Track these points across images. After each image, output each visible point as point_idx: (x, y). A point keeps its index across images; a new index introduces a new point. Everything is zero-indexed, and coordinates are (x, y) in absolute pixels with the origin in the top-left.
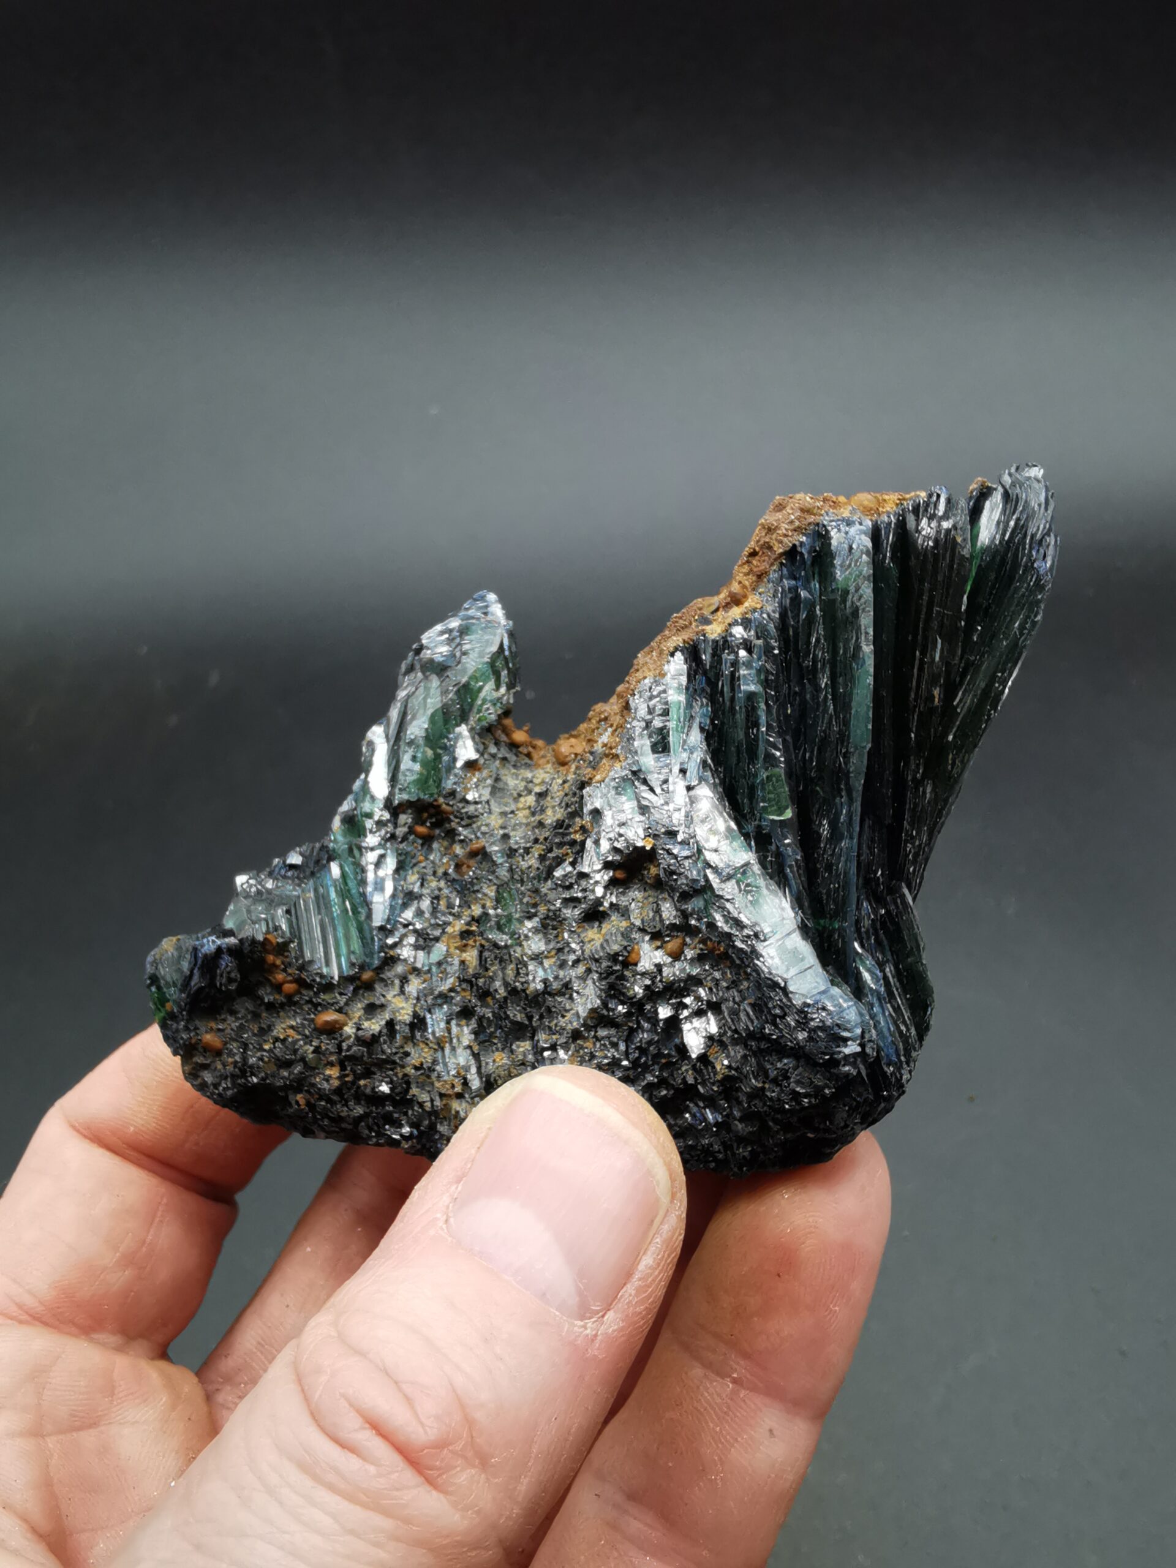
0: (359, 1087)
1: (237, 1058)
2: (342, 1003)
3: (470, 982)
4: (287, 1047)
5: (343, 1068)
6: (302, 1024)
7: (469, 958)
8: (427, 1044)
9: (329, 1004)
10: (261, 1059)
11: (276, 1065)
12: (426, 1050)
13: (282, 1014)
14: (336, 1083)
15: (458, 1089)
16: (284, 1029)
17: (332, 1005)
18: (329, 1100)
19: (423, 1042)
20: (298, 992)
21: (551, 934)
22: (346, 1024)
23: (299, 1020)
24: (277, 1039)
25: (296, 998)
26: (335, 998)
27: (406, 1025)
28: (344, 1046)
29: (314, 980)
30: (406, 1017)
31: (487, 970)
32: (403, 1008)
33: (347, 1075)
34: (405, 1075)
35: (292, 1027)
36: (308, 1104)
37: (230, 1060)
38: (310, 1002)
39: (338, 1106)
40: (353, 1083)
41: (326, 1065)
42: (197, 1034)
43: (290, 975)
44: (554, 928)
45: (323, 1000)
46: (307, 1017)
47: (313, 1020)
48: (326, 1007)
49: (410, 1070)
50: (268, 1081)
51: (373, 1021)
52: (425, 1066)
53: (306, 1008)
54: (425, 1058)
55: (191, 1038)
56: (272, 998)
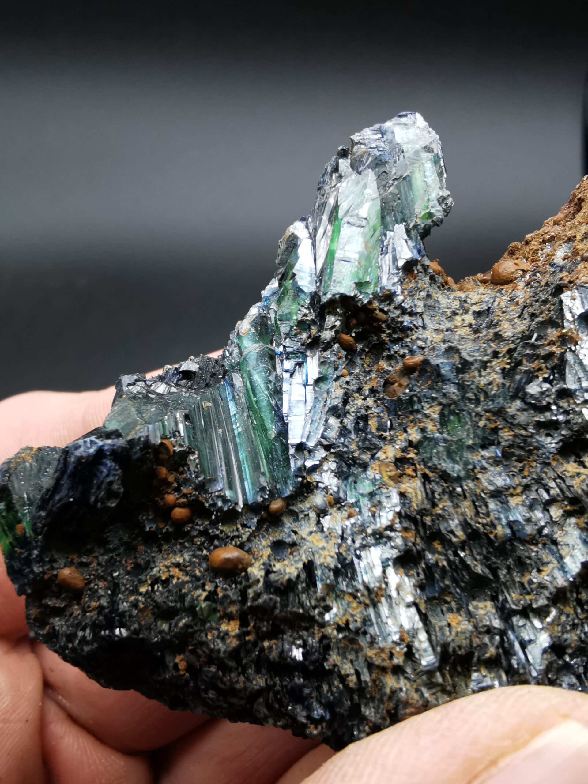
0: (262, 650)
1: (104, 602)
2: (245, 538)
3: (413, 520)
4: (169, 591)
5: (244, 623)
6: (191, 563)
7: (410, 490)
8: (355, 597)
9: (228, 537)
10: (135, 605)
11: (153, 614)
12: (355, 605)
13: (165, 547)
14: (234, 643)
15: (398, 660)
16: (167, 567)
17: (232, 539)
18: (222, 666)
19: (351, 594)
20: (191, 520)
21: (515, 467)
22: (251, 565)
23: (187, 556)
24: (156, 580)
25: (187, 528)
26: (237, 530)
27: (330, 570)
28: (251, 592)
29: (214, 505)
30: (329, 560)
31: (434, 505)
32: (323, 548)
33: (248, 633)
34: (324, 637)
35: (177, 565)
36: (190, 668)
37: (94, 604)
38: (204, 533)
39: (233, 675)
40: (255, 644)
41: (221, 618)
42: (53, 568)
43: (185, 496)
44: (520, 460)
45: (222, 532)
46: (199, 553)
47: (206, 558)
48: (225, 540)
49: (331, 631)
50: (141, 636)
51: (286, 562)
52: (351, 626)
53: (198, 541)
54: (352, 616)
55: (44, 573)
56: (154, 526)
